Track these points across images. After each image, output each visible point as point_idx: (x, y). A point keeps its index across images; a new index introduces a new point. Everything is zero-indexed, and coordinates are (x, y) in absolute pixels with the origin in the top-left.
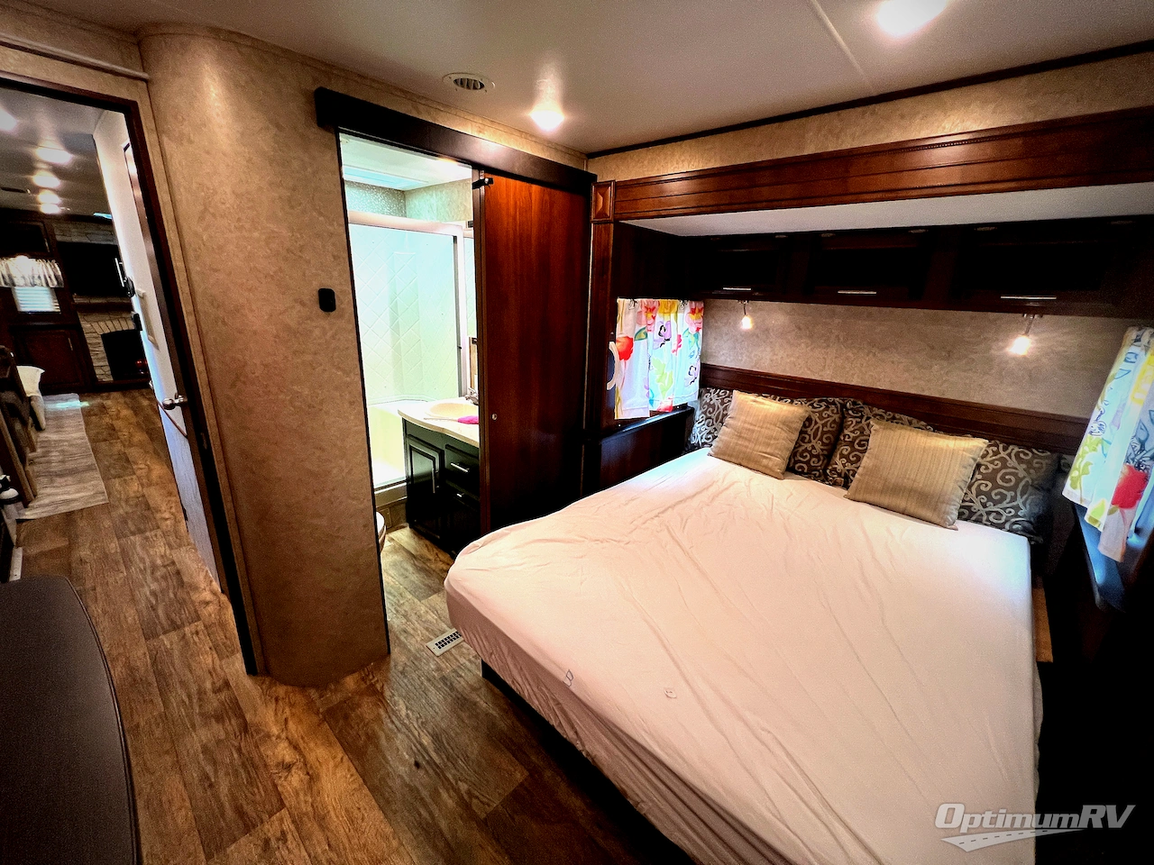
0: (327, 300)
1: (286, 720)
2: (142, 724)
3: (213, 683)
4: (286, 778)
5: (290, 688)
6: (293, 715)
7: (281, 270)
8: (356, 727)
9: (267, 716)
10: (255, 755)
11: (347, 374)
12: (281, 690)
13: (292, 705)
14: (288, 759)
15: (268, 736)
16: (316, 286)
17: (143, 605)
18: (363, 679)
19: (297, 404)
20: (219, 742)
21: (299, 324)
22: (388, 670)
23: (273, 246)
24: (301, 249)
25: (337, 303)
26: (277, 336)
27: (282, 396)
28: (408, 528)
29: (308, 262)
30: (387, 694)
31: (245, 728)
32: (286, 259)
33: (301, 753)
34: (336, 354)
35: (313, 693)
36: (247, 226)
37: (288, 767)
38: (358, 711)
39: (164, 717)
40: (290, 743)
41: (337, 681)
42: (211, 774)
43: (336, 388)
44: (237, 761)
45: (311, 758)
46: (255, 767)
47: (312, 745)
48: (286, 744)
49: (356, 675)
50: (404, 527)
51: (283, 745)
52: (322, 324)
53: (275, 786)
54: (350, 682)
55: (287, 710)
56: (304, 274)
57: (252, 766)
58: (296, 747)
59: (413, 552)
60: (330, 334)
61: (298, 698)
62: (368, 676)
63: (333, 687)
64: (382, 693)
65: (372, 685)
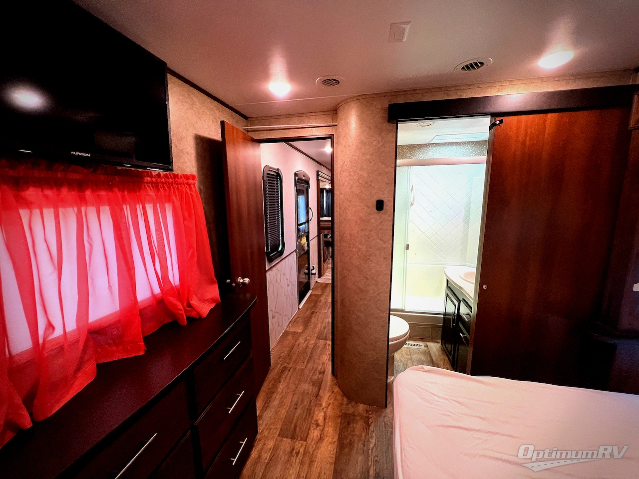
0: (380, 205)
1: (330, 403)
2: (297, 369)
3: (321, 369)
4: (314, 429)
5: (340, 391)
6: (333, 404)
7: (362, 192)
8: (349, 432)
9: (326, 397)
10: (313, 408)
11: (385, 243)
12: (337, 389)
13: (336, 399)
14: (319, 422)
15: (321, 405)
16: (376, 198)
17: (323, 325)
18: (367, 411)
19: (359, 254)
20: (308, 393)
21: (366, 216)
22: (380, 416)
23: (360, 181)
24: (371, 182)
25: (385, 207)
26: (356, 222)
27: (354, 250)
28: (440, 344)
29: (374, 187)
30: (372, 428)
31: (317, 395)
32: (364, 187)
33: (325, 424)
34: (381, 232)
35: (345, 399)
36: (352, 174)
37: (318, 425)
38: (355, 425)
39: (303, 370)
40: (325, 416)
41: (356, 403)
42: (299, 404)
43: (378, 249)
44: (307, 407)
45: (326, 429)
46: (310, 414)
47: (330, 424)
48: (323, 414)
49: (366, 406)
50: (437, 342)
51: (322, 414)
52: (376, 216)
53: (309, 429)
54: (361, 407)
55: (333, 399)
56: (371, 193)
57: (309, 412)
58: (325, 419)
59: (434, 359)
60: (379, 222)
61: (339, 397)
62: (370, 411)
63: (353, 404)
64: (369, 426)
65: (369, 418)
